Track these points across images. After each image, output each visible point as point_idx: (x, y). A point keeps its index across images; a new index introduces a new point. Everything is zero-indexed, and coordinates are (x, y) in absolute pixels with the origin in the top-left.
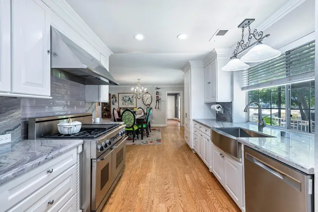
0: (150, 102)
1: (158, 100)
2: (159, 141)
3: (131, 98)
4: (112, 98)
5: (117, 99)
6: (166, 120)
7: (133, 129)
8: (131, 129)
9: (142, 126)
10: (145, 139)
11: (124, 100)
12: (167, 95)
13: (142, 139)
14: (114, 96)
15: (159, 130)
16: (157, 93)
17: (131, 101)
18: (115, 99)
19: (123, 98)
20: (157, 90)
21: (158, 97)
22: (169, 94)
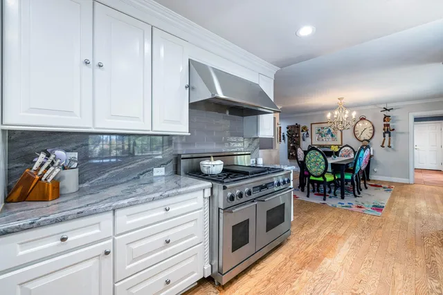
0: (371, 135)
1: (388, 131)
2: (378, 208)
3: (332, 131)
4: (302, 131)
5: (309, 132)
6: (412, 170)
7: (325, 179)
8: (321, 179)
9: (343, 176)
10: (349, 199)
11: (320, 134)
12: (412, 119)
13: (343, 198)
14: (305, 128)
15: (388, 189)
16: (386, 118)
17: (332, 136)
18: (306, 133)
19: (319, 130)
20: (387, 113)
21: (388, 125)
22: (417, 120)
